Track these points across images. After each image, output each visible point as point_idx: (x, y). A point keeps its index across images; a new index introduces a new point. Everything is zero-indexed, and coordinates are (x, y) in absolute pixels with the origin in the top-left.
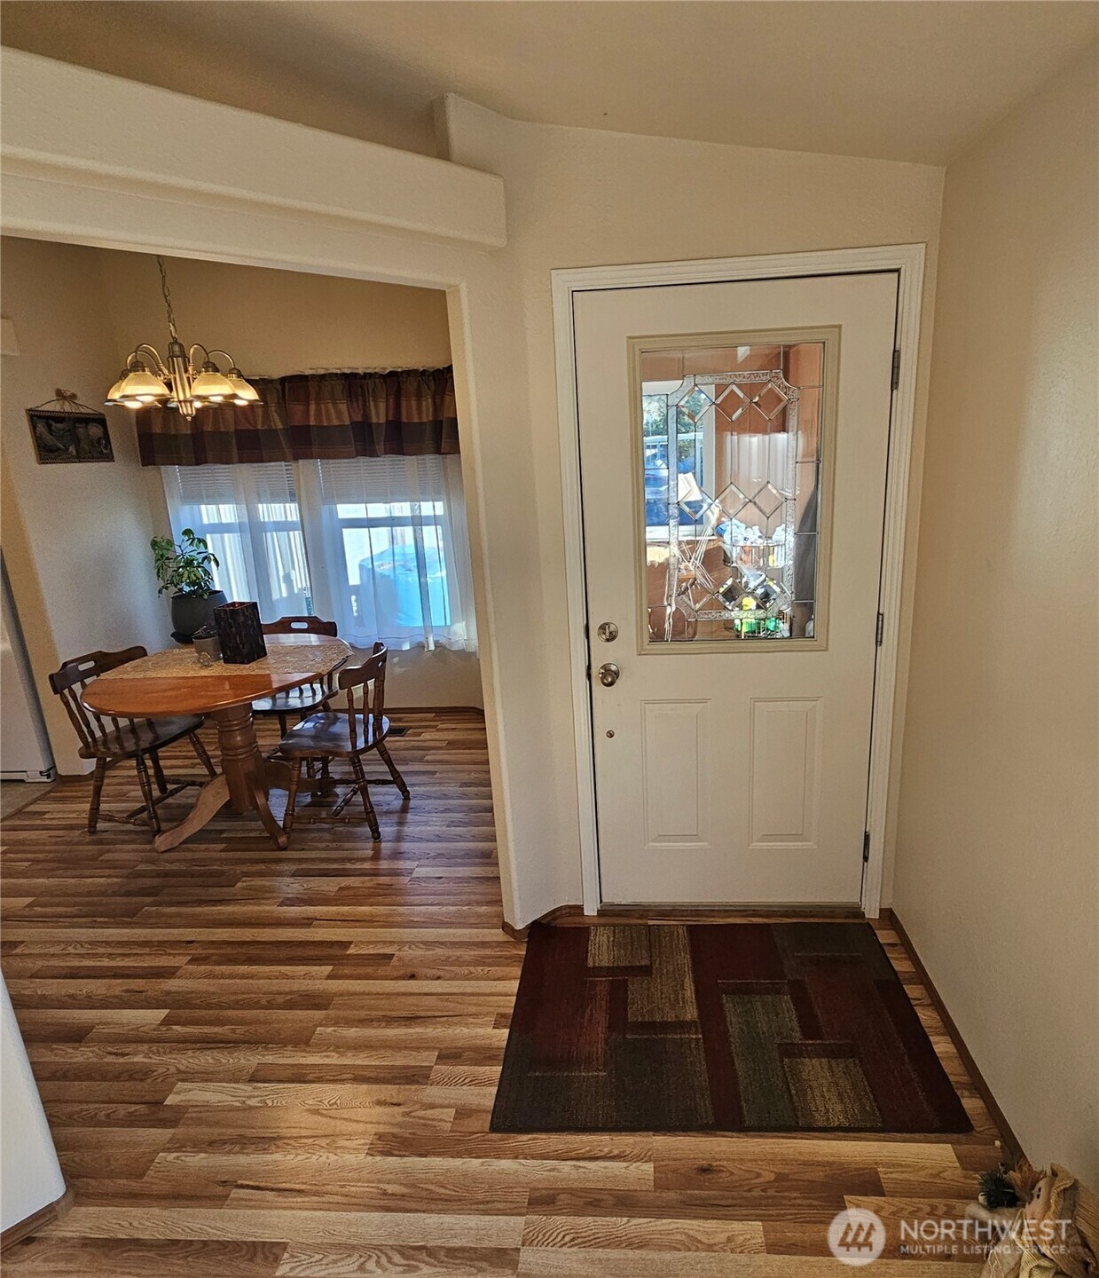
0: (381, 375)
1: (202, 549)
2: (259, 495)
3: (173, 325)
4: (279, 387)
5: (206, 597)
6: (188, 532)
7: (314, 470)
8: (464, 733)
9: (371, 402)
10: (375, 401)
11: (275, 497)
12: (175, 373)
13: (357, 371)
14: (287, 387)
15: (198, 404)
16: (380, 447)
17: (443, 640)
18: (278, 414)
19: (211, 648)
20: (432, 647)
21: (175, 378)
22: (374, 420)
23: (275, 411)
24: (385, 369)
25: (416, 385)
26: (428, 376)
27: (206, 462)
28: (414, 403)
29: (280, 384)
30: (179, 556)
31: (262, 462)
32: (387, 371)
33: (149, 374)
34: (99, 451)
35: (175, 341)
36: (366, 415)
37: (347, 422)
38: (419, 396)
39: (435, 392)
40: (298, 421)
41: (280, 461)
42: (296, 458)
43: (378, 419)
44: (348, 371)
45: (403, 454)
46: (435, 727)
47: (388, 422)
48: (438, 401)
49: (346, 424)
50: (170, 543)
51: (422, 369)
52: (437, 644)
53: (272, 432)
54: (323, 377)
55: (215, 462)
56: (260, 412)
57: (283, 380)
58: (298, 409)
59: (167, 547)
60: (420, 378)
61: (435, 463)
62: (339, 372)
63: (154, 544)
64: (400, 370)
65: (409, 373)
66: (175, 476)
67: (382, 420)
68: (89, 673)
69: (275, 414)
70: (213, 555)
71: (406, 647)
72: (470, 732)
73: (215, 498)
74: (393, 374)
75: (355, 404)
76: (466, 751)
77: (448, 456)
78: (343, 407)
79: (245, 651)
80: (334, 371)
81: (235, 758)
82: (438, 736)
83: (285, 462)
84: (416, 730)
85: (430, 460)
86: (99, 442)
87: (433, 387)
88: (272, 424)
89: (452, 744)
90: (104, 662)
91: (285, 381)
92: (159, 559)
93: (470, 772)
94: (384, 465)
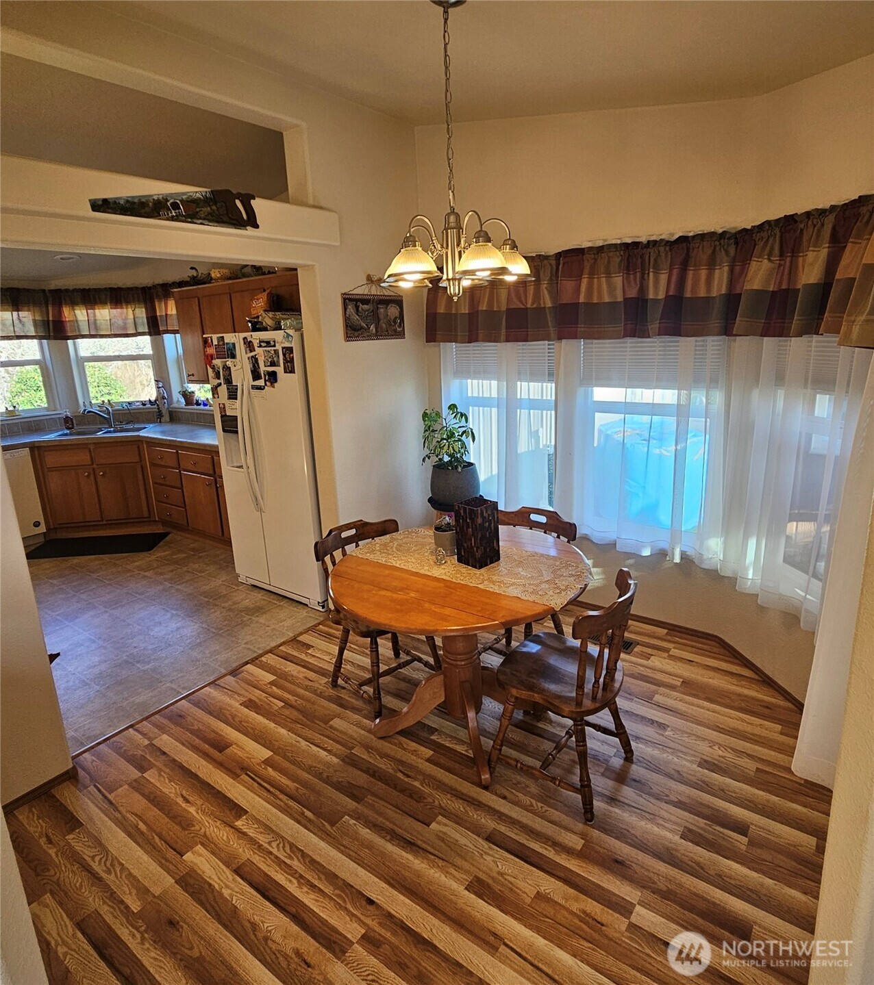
0: (668, 242)
1: (463, 423)
2: (519, 374)
3: (453, 192)
4: (553, 262)
5: (460, 469)
6: (452, 407)
7: (575, 350)
8: (705, 672)
9: (651, 274)
10: (656, 273)
11: (534, 377)
12: (447, 248)
13: (638, 240)
14: (561, 262)
15: (466, 283)
16: (654, 326)
17: (690, 552)
18: (549, 292)
19: (448, 543)
20: (677, 560)
21: (447, 253)
22: (651, 296)
23: (546, 288)
24: (672, 235)
25: (709, 252)
26: (729, 239)
27: (476, 340)
28: (703, 273)
29: (556, 260)
30: (444, 427)
31: (527, 341)
32: (676, 237)
33: (420, 249)
34: (394, 330)
35: (453, 211)
36: (643, 290)
37: (620, 299)
38: (712, 265)
39: (735, 257)
40: (566, 298)
41: (544, 340)
42: (560, 338)
43: (656, 292)
44: (629, 241)
45: (680, 335)
46: (667, 650)
47: (667, 297)
48: (737, 269)
49: (619, 300)
50: (438, 415)
51: (721, 231)
52: (684, 556)
53: (540, 311)
54: (600, 249)
55: (484, 341)
56: (531, 289)
57: (559, 255)
58: (568, 285)
59: (435, 419)
60: (717, 243)
61: (720, 345)
62: (619, 242)
63: (425, 415)
64: (691, 234)
65: (702, 237)
66: (451, 351)
67: (661, 296)
68: (349, 540)
69: (546, 292)
70: (472, 430)
71: (646, 552)
72: (712, 674)
73: (482, 373)
74: (683, 239)
75: (632, 276)
76: (706, 704)
77: (738, 338)
78: (618, 280)
79: (478, 555)
80: (614, 242)
81: (455, 663)
82: (669, 666)
83: (549, 340)
84: (645, 649)
85: (713, 343)
86: (395, 322)
87: (732, 251)
88: (542, 302)
89: (689, 687)
90: (365, 531)
91: (561, 256)
92: (427, 430)
93: (713, 743)
94: (655, 346)
